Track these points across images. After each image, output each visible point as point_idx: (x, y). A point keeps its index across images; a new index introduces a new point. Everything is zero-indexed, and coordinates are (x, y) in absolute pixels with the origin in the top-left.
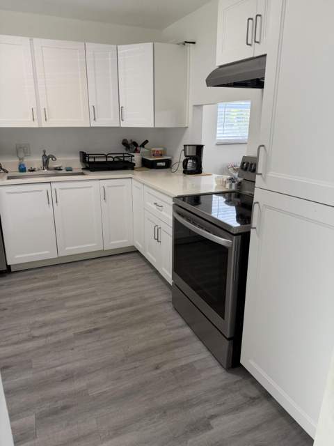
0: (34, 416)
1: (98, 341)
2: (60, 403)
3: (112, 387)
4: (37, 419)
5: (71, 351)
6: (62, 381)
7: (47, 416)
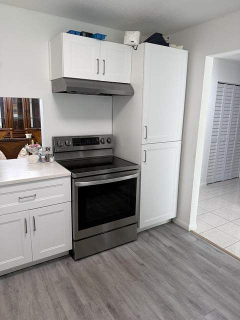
0: (206, 317)
1: (125, 301)
2: (189, 305)
3: (165, 282)
4: (206, 314)
5: (141, 317)
6: (172, 311)
7: (201, 309)
